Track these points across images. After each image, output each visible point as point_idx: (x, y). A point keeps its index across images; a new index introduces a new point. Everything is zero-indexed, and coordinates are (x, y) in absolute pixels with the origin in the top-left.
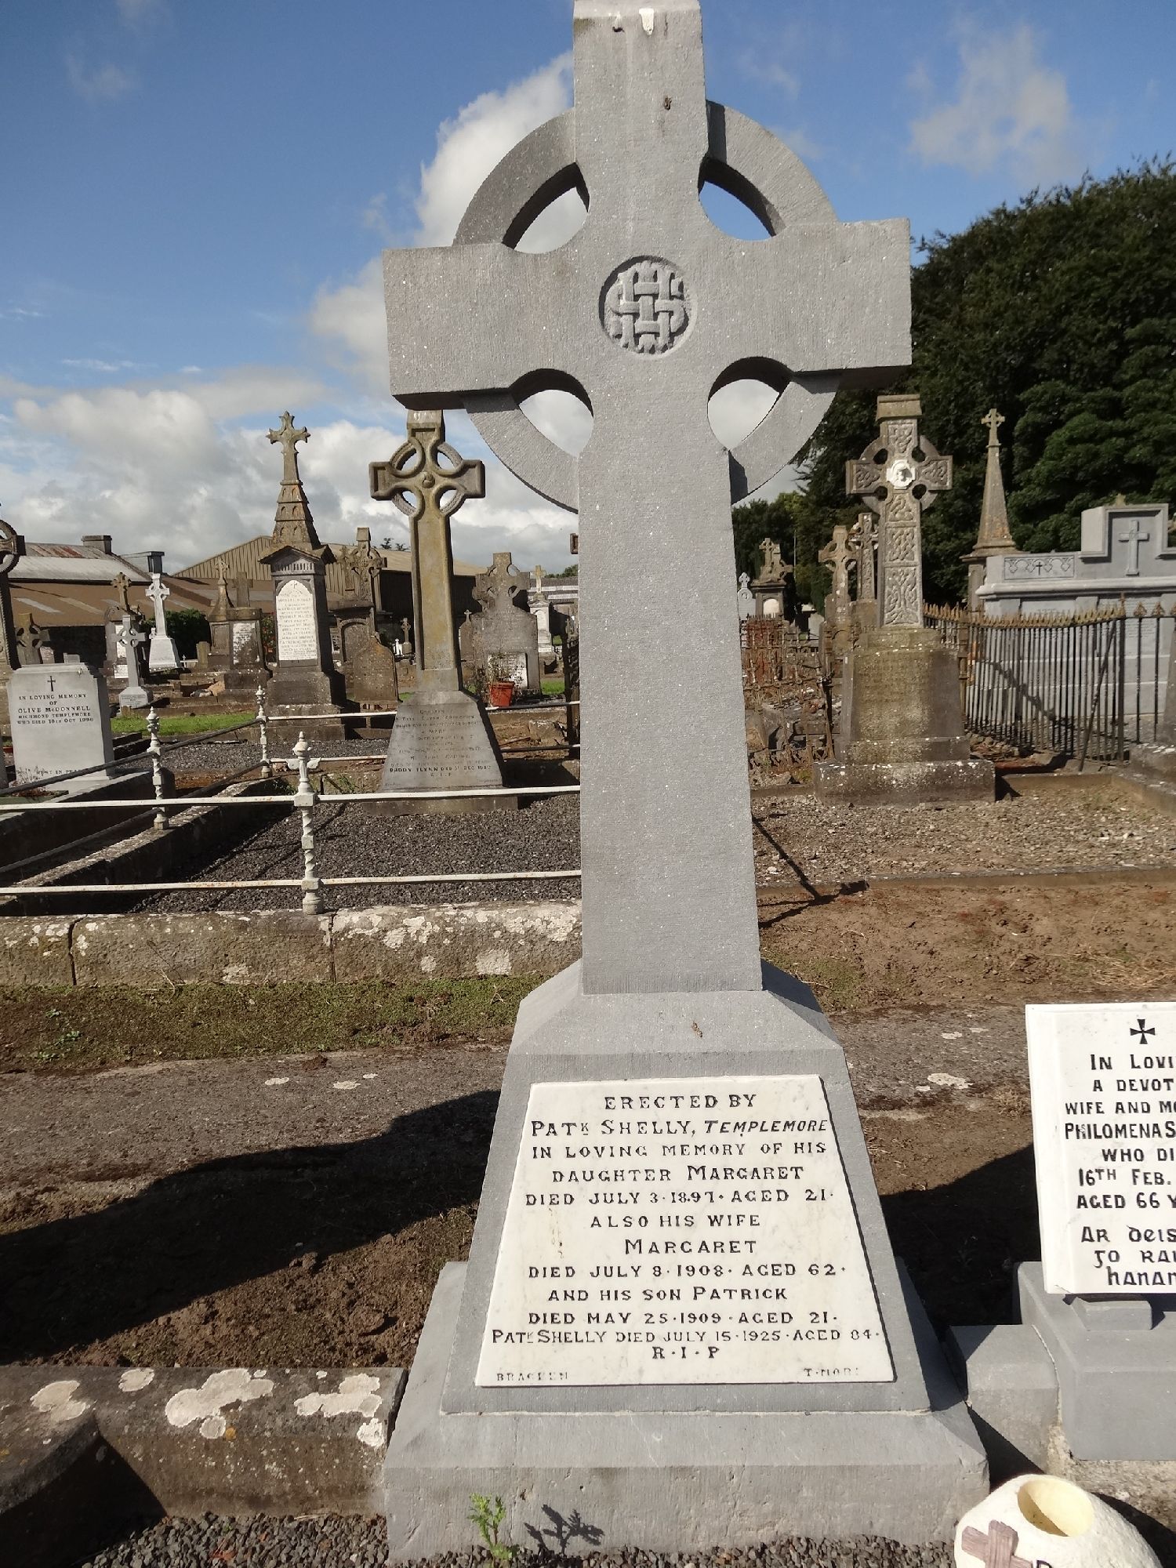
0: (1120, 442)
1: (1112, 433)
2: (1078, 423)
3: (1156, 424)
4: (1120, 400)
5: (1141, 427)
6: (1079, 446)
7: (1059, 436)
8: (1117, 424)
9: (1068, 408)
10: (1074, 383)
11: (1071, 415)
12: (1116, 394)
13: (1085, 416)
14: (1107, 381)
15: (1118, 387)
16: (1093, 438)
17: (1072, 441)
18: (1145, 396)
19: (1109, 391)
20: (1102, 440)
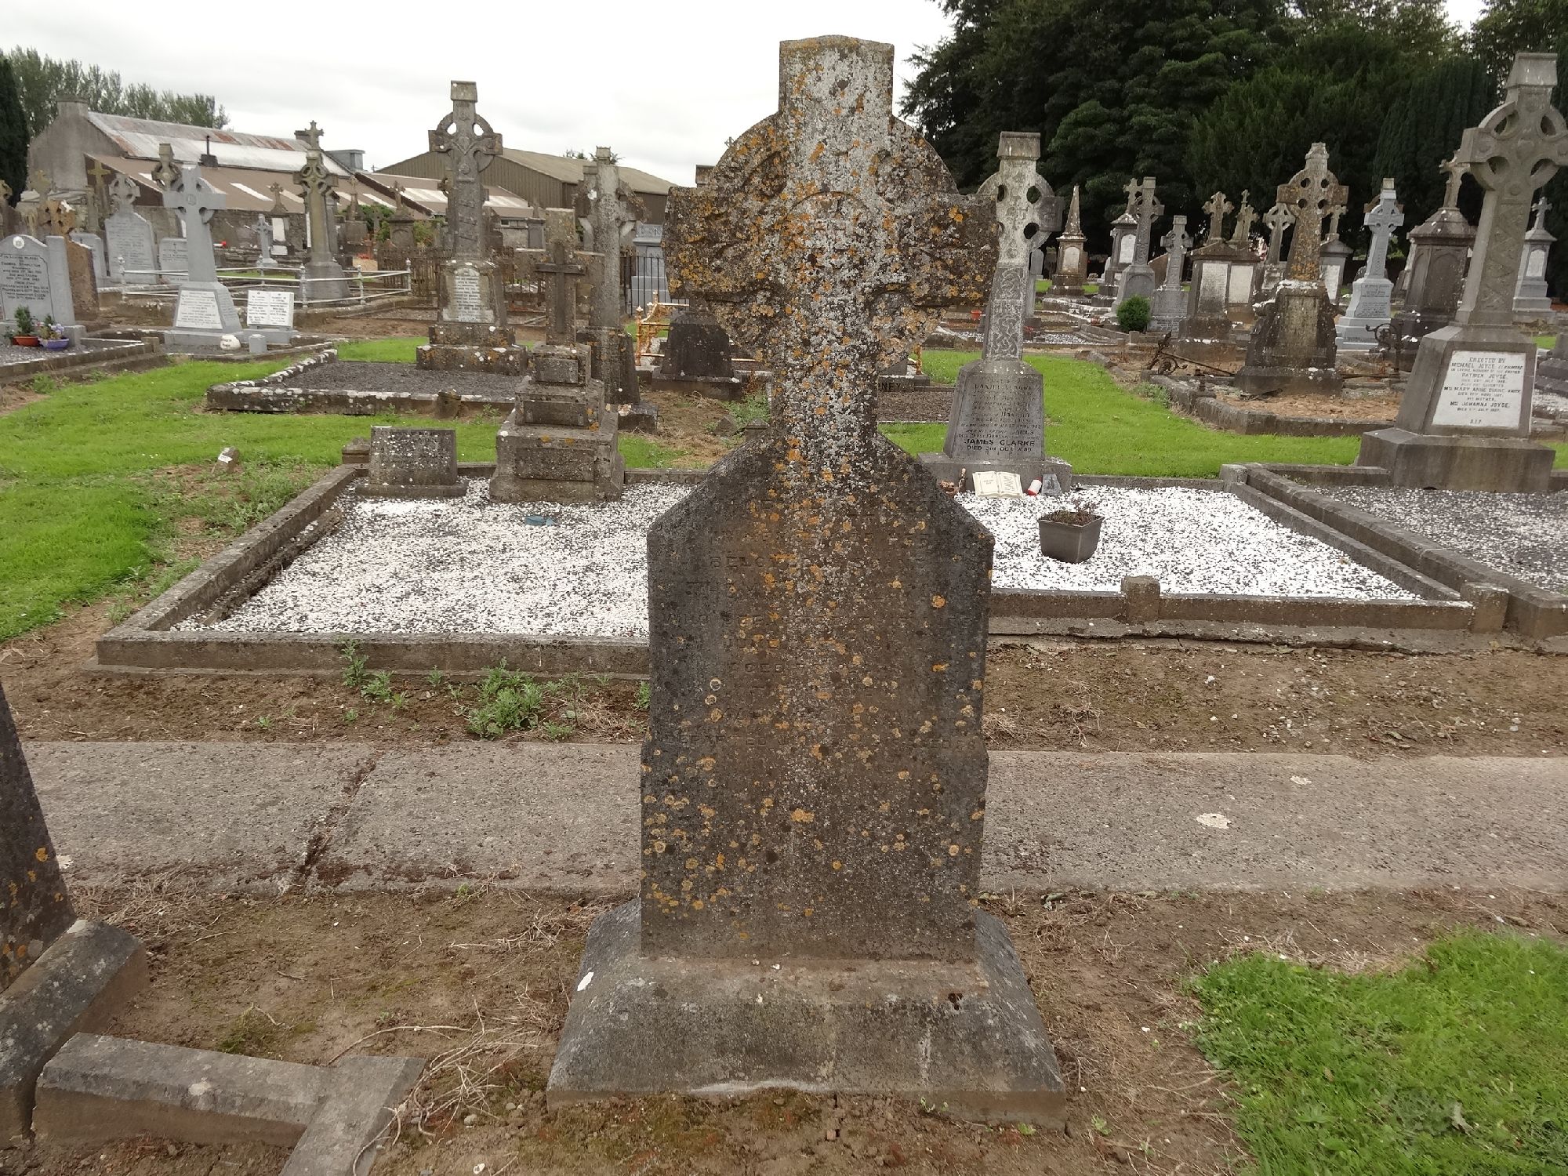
0: (1110, 127)
1: (1109, 119)
2: (1088, 108)
3: (1141, 114)
4: (1121, 90)
5: (1130, 117)
6: (1080, 130)
7: (1072, 115)
8: (1115, 112)
9: (1082, 94)
10: (1090, 72)
11: (1085, 100)
12: (1117, 85)
13: (1093, 102)
14: (1114, 73)
15: (1122, 80)
16: (1094, 121)
17: (1077, 123)
18: (1139, 90)
19: (1111, 83)
20: (1100, 124)
